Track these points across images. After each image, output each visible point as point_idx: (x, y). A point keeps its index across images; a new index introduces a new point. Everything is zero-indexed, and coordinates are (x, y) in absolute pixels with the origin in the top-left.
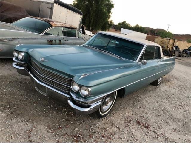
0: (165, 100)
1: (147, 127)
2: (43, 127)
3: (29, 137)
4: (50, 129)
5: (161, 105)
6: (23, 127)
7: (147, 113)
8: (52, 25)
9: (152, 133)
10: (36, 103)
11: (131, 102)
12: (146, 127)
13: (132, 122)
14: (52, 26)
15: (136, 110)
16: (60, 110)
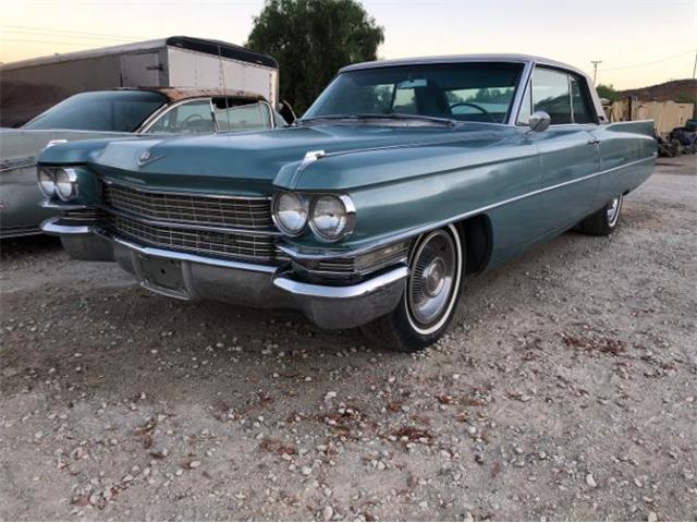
0: (653, 268)
1: (611, 349)
2: (196, 408)
3: (148, 444)
4: (226, 409)
5: (644, 283)
6: (120, 420)
7: (596, 312)
8: (171, 95)
9: (639, 365)
10: (156, 345)
11: (525, 290)
12: (604, 351)
13: (545, 345)
14: (169, 101)
15: (549, 309)
16: (254, 353)
